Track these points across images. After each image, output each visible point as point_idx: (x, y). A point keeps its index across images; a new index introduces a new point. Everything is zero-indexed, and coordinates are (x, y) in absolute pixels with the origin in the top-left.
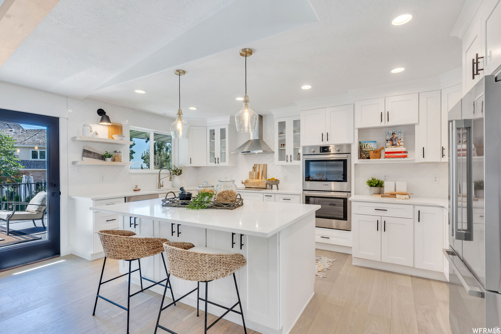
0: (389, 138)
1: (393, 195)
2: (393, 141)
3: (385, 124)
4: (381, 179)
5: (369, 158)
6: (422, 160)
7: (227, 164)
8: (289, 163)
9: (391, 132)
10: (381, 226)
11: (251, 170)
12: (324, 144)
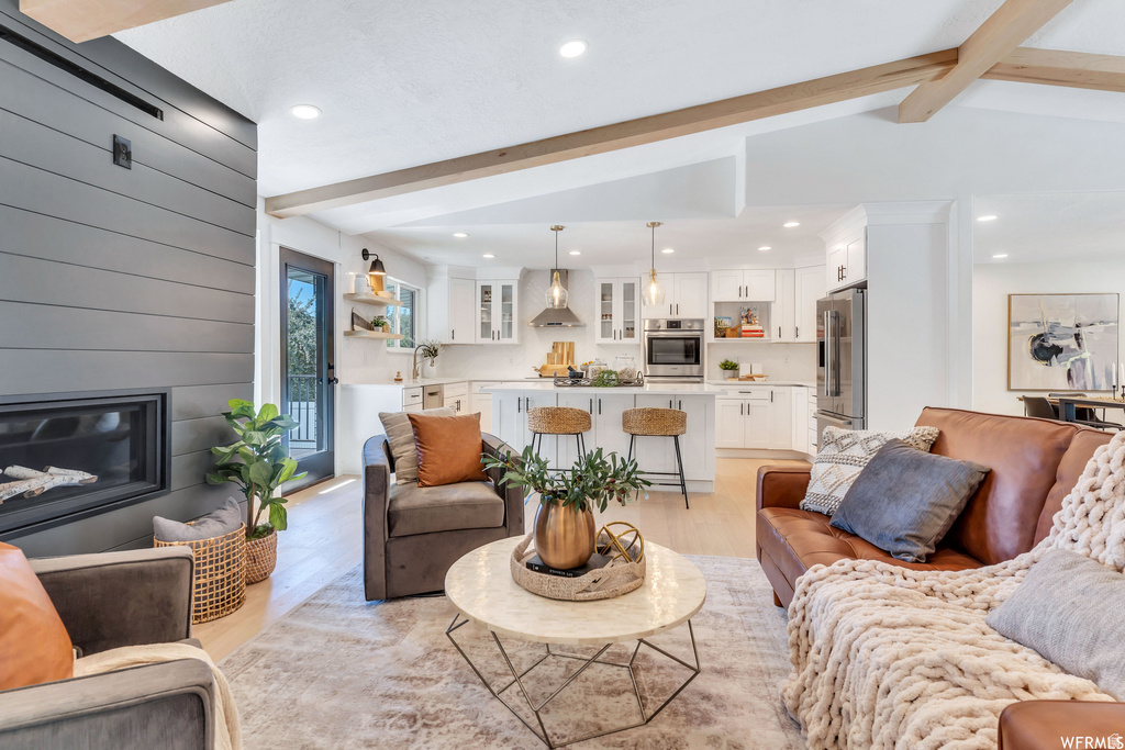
0: (743, 314)
1: (750, 378)
2: (748, 318)
3: (743, 299)
4: (735, 361)
5: (724, 336)
6: (778, 340)
7: (514, 340)
8: (618, 341)
9: (746, 308)
10: (745, 410)
11: (550, 350)
12: (675, 317)
